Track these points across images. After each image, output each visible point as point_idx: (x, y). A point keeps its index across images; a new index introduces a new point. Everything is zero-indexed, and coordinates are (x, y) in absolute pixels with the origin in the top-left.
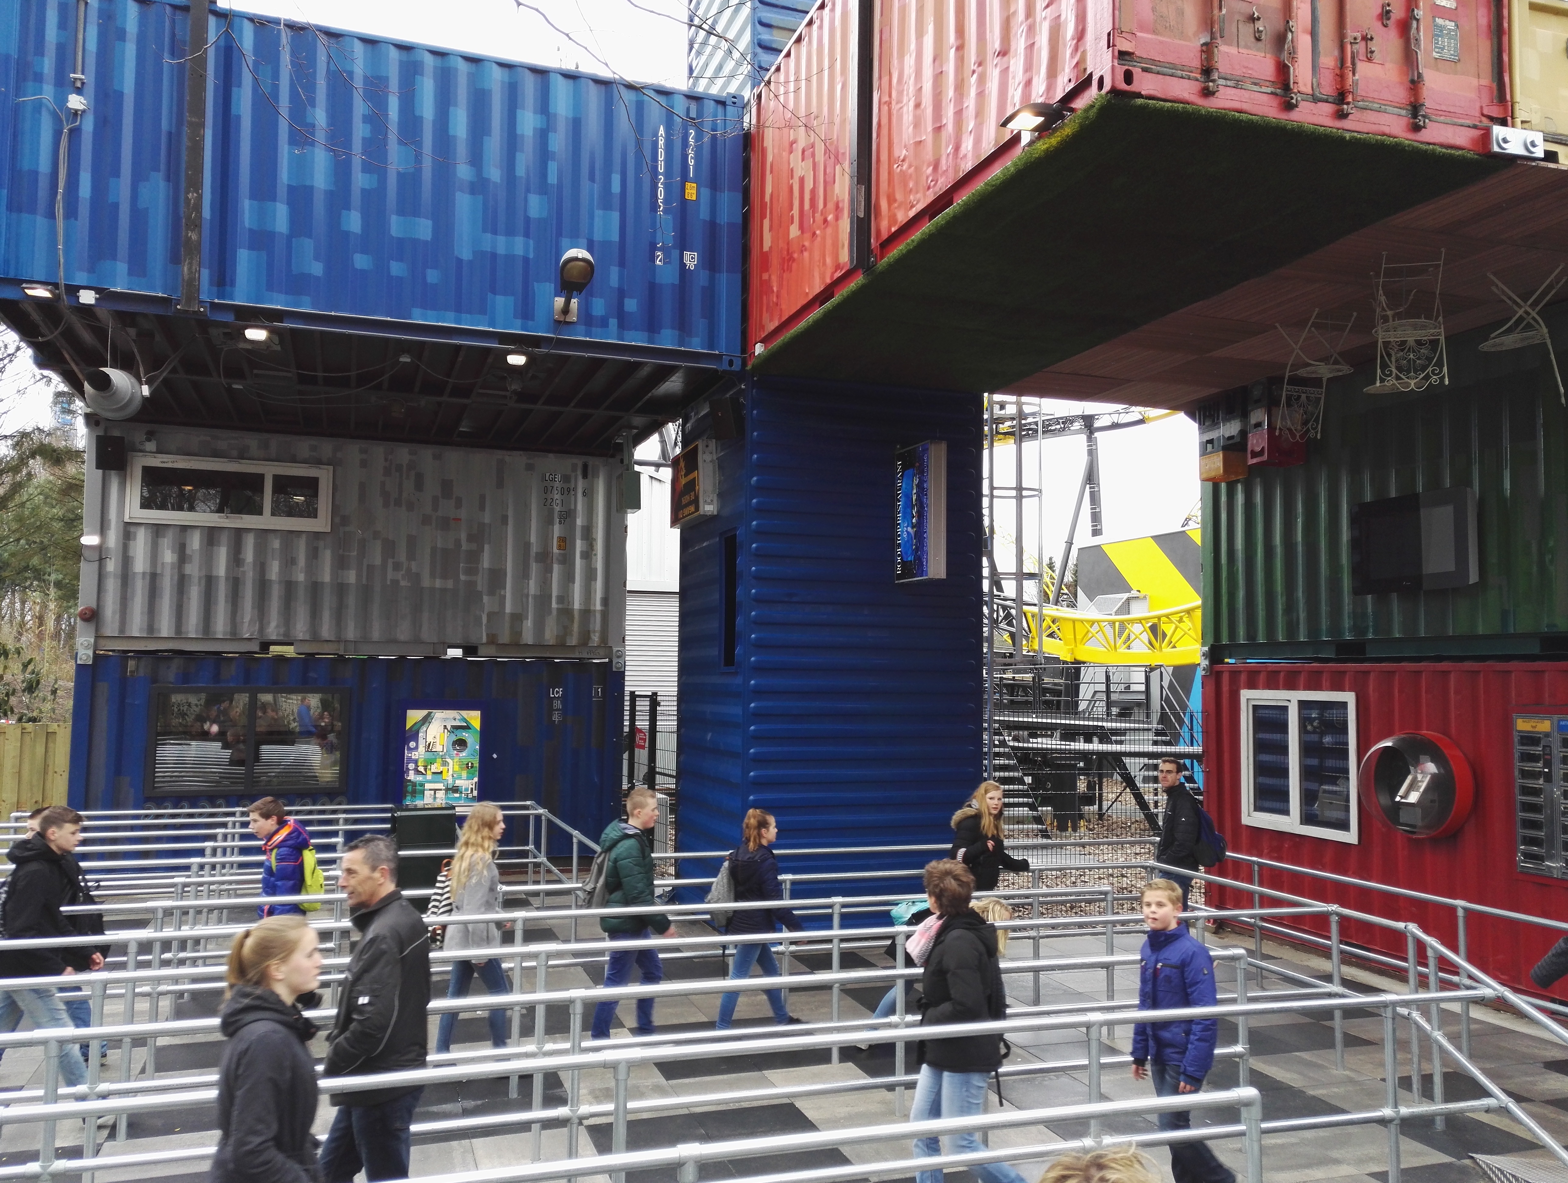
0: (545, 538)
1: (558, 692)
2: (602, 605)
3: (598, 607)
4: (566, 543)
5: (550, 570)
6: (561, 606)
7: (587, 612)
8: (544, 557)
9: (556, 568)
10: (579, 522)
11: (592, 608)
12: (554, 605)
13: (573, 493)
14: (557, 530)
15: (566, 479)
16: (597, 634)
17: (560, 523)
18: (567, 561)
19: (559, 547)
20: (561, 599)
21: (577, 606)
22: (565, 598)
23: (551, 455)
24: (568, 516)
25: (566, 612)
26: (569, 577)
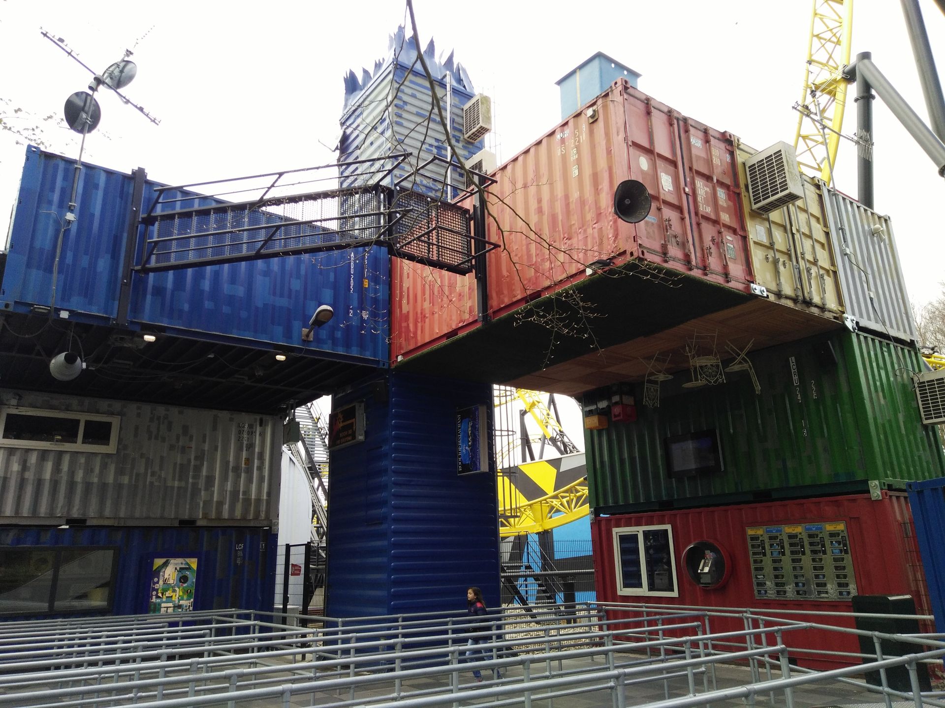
0: (238, 457)
1: (240, 547)
2: (267, 496)
3: (265, 497)
4: (249, 461)
5: (239, 476)
6: (244, 497)
7: (258, 500)
8: (237, 469)
9: (243, 475)
10: (257, 450)
11: (262, 498)
12: (241, 496)
13: (254, 434)
14: (244, 454)
15: (251, 426)
16: (264, 513)
17: (246, 450)
18: (249, 471)
19: (245, 464)
20: (245, 493)
21: (253, 497)
22: (247, 492)
23: (243, 413)
24: (251, 446)
25: (247, 501)
26: (249, 480)
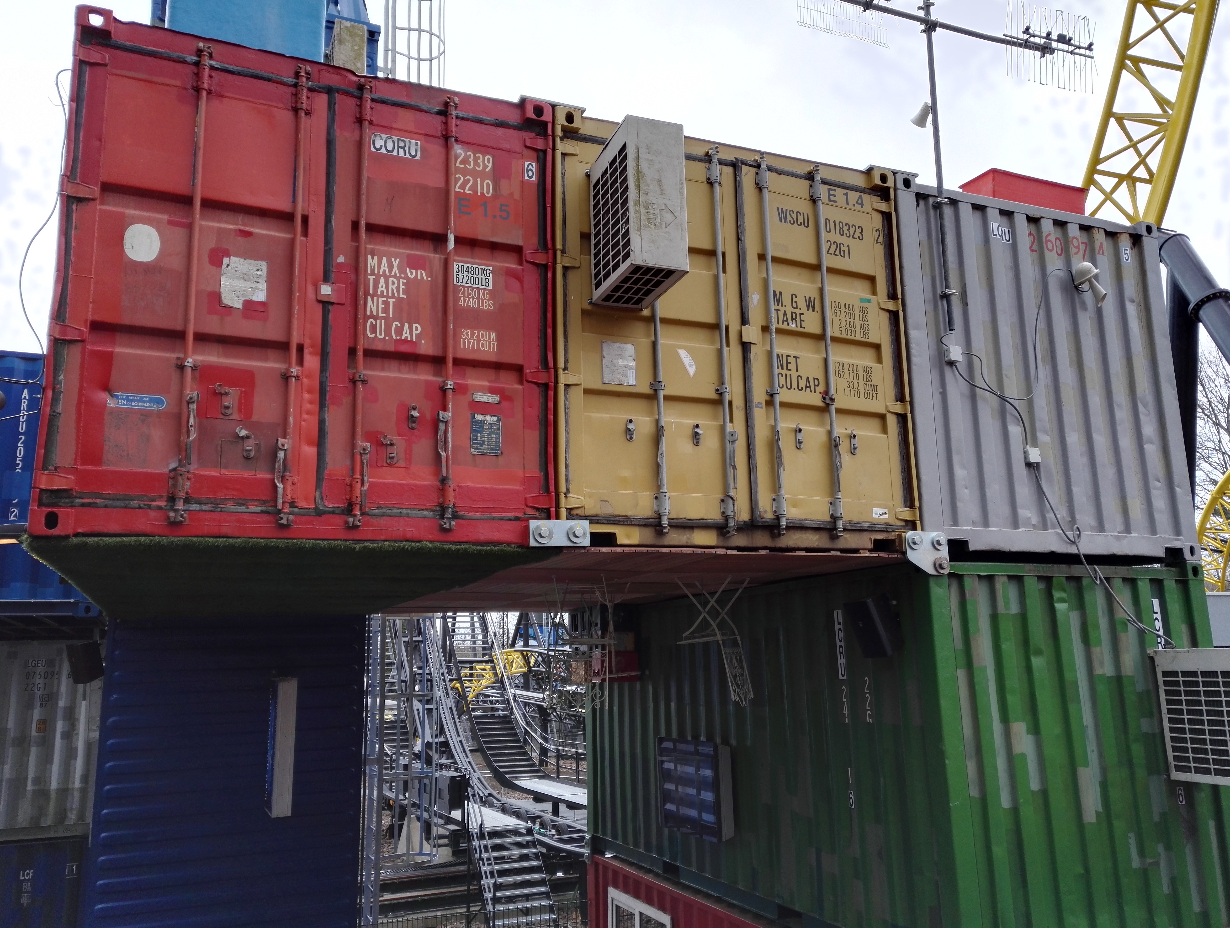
0: (23, 722)
1: (28, 874)
2: (81, 782)
3: (77, 784)
4: (46, 726)
5: (26, 754)
6: (37, 787)
7: (64, 792)
8: (22, 741)
9: (34, 751)
10: (61, 704)
11: (70, 786)
12: (30, 787)
13: (57, 676)
14: (37, 714)
15: (51, 663)
16: (75, 812)
17: (41, 706)
18: (46, 743)
19: (39, 730)
20: (37, 780)
21: (54, 785)
22: (42, 779)
23: (35, 643)
24: (50, 699)
25: (42, 793)
26: (46, 759)
